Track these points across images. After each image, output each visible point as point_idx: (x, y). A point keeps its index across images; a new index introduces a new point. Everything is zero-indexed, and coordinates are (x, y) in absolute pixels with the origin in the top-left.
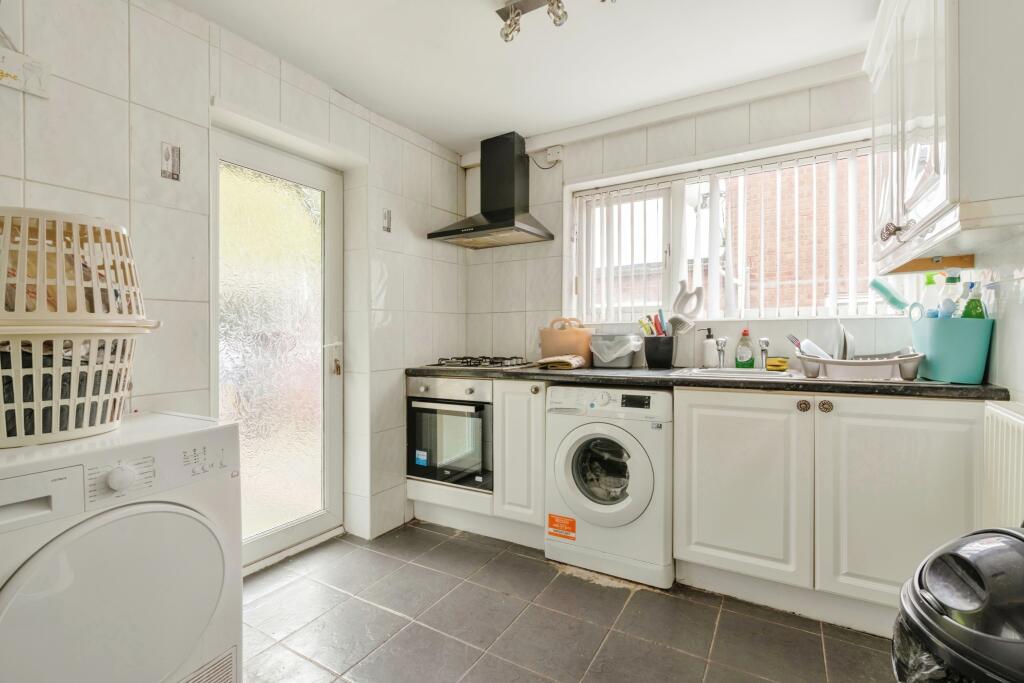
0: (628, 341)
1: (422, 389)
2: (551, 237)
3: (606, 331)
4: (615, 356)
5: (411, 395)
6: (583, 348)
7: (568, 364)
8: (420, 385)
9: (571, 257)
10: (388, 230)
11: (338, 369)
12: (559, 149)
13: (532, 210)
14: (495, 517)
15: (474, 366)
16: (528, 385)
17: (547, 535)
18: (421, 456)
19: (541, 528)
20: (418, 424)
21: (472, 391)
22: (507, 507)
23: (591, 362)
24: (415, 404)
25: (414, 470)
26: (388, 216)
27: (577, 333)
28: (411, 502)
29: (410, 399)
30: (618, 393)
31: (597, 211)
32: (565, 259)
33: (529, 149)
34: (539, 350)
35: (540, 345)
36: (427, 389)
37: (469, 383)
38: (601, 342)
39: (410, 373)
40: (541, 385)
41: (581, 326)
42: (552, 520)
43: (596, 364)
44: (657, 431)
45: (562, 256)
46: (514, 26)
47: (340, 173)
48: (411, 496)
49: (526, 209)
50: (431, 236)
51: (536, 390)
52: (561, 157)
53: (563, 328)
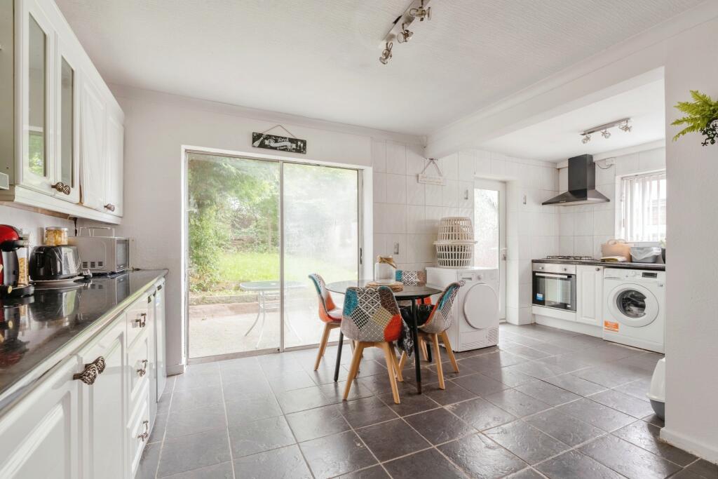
0: (652, 250)
1: (541, 268)
2: (608, 200)
3: (641, 246)
4: (643, 257)
5: (534, 270)
6: (626, 253)
7: (616, 260)
8: (539, 267)
9: (620, 209)
10: (525, 203)
11: (505, 258)
12: (613, 159)
13: (596, 188)
14: (577, 323)
15: (566, 260)
16: (594, 268)
17: (604, 330)
18: (540, 296)
19: (601, 328)
20: (537, 283)
21: (565, 270)
22: (584, 318)
23: (631, 259)
24: (537, 274)
25: (536, 301)
26: (525, 198)
27: (622, 246)
28: (534, 315)
29: (534, 273)
30: (641, 272)
31: (637, 185)
32: (617, 211)
33: (594, 160)
34: (601, 254)
35: (602, 251)
36: (543, 268)
37: (564, 266)
38: (636, 250)
39: (533, 261)
40: (601, 267)
41: (626, 243)
42: (606, 324)
43: (634, 260)
44: (660, 288)
45: (614, 209)
46: (588, 139)
47: (505, 182)
48: (534, 312)
49: (593, 187)
50: (543, 204)
51: (598, 270)
52: (614, 163)
53: (615, 243)
